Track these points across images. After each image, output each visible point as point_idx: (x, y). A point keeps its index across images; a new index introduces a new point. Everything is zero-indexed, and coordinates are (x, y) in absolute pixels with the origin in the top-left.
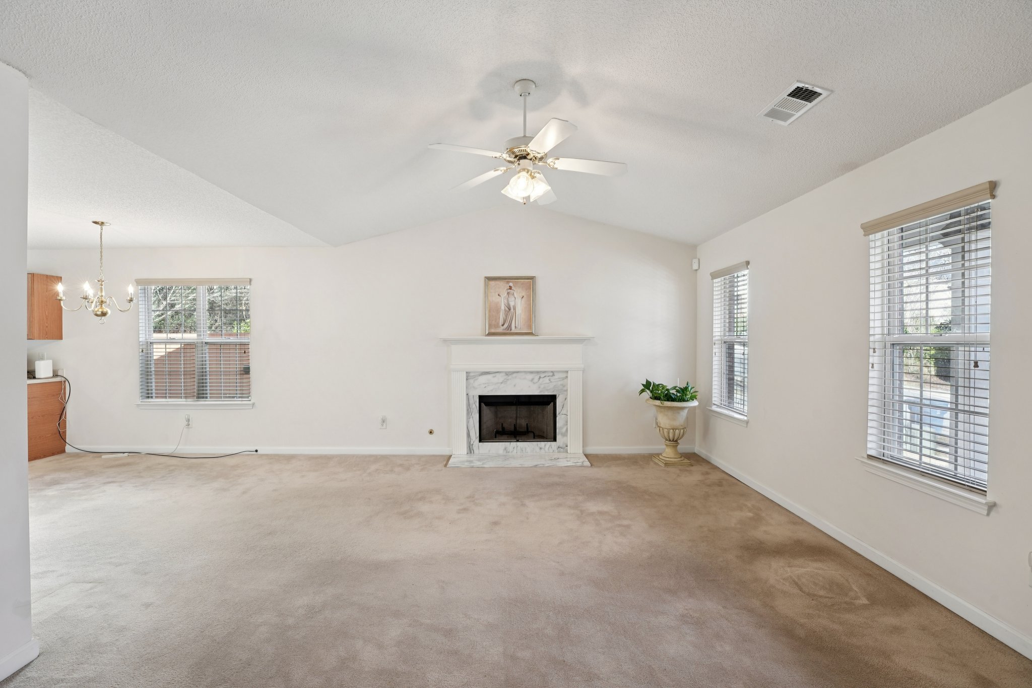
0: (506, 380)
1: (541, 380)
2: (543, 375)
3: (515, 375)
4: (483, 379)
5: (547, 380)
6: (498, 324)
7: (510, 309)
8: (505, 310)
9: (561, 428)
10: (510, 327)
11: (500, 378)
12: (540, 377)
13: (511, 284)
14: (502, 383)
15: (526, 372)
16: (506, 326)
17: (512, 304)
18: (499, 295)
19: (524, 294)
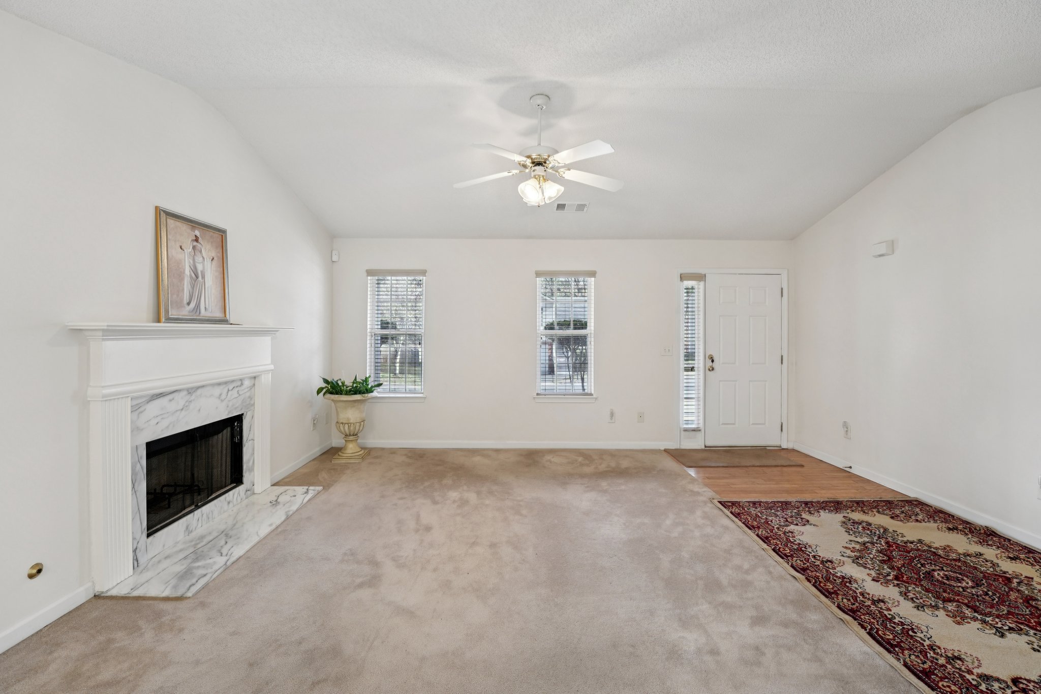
0: (187, 404)
1: (230, 393)
2: (231, 387)
3: (199, 392)
4: (153, 408)
5: (234, 393)
6: (182, 300)
7: (197, 277)
8: (191, 275)
9: (249, 460)
10: (198, 306)
11: (180, 400)
12: (228, 390)
13: (197, 233)
14: (182, 409)
15: (213, 385)
16: (193, 305)
17: (200, 267)
18: (181, 248)
19: (213, 254)
